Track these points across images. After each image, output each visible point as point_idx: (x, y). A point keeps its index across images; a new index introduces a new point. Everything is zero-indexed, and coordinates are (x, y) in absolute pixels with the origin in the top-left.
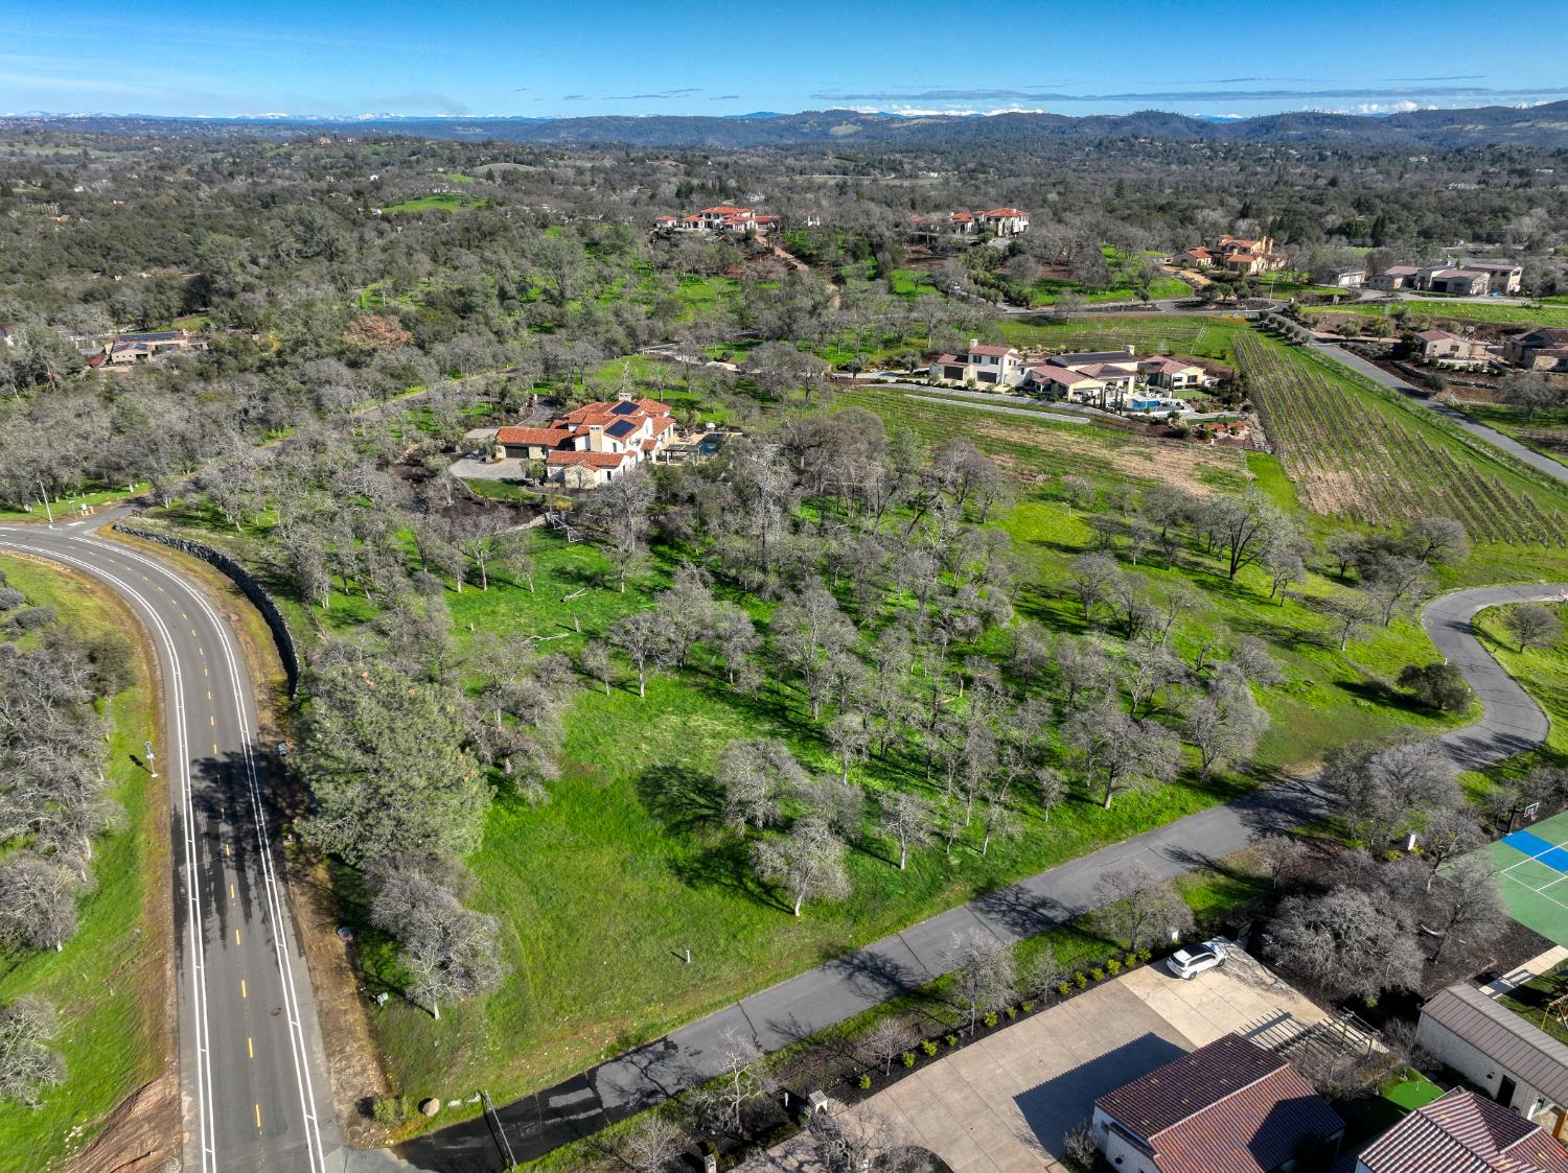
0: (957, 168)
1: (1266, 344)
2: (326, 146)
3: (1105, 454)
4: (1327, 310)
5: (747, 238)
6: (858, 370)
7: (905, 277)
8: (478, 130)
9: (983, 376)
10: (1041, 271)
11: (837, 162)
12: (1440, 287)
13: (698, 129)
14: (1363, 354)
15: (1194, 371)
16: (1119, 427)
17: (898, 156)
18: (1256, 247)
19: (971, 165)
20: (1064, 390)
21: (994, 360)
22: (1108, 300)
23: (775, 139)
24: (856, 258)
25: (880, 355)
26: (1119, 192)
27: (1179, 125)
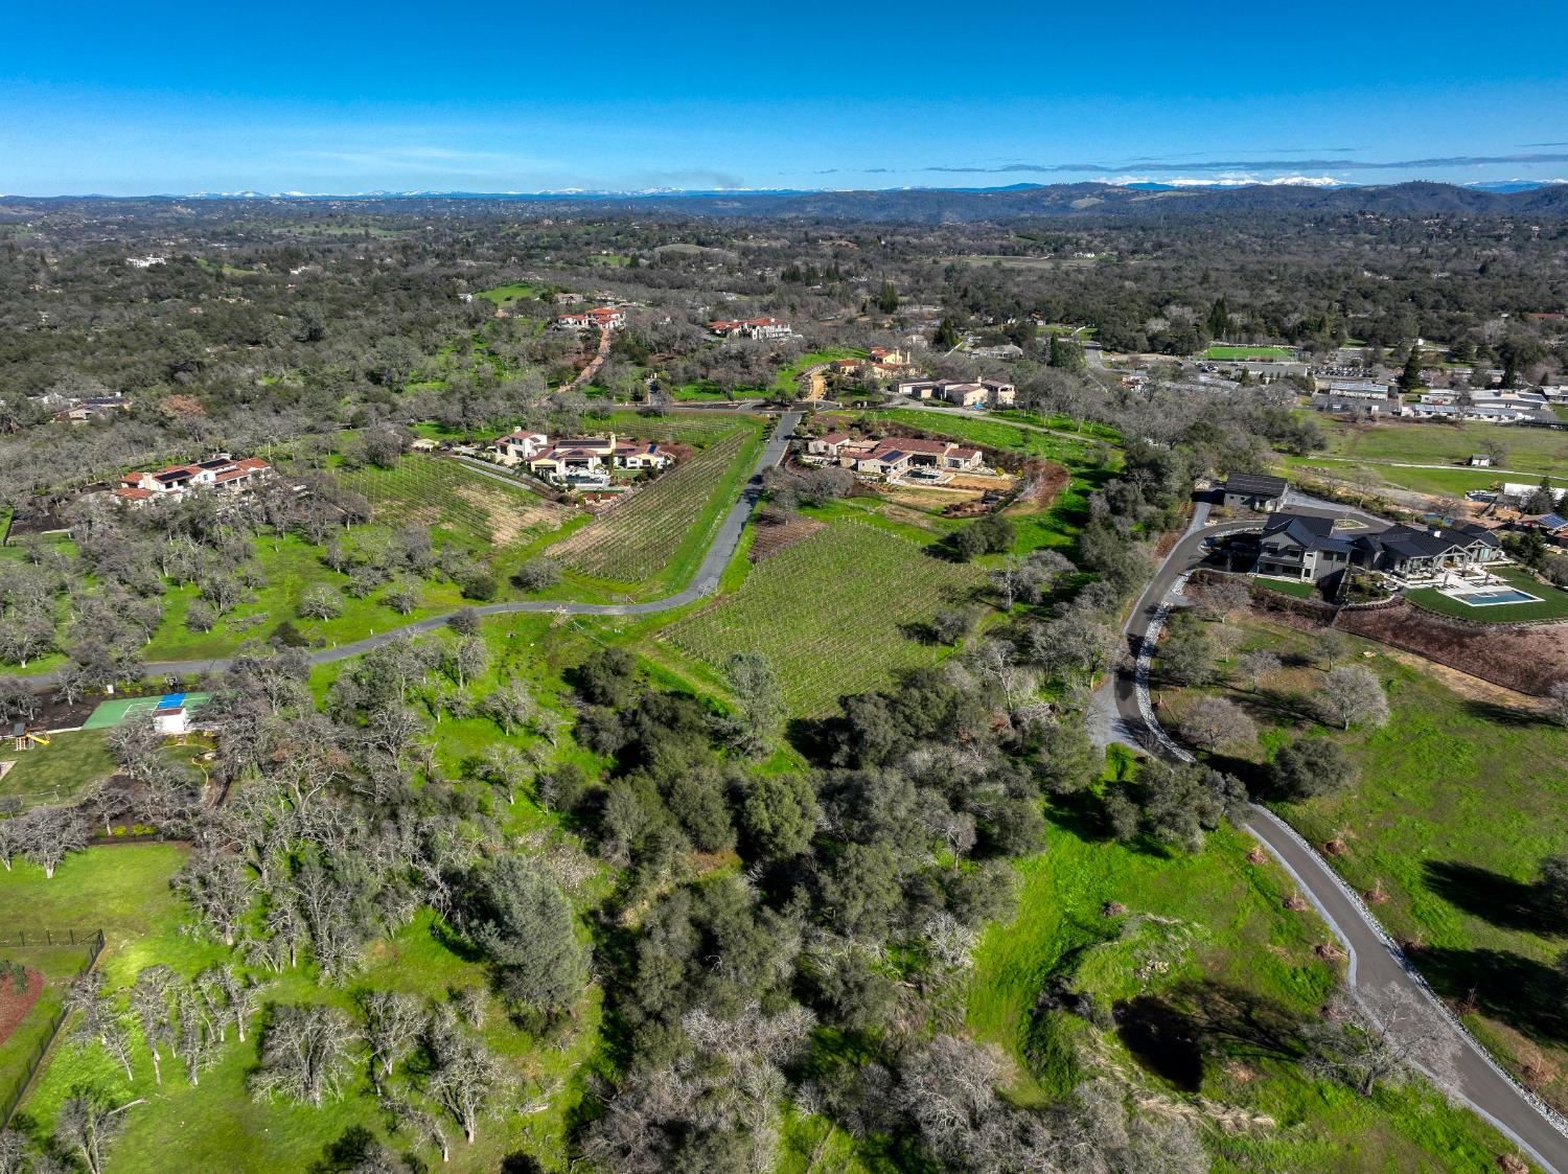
3: (503, 510)
8: (737, 204)
9: (518, 453)
13: (939, 203)
15: (648, 456)
16: (543, 492)
27: (1448, 196)
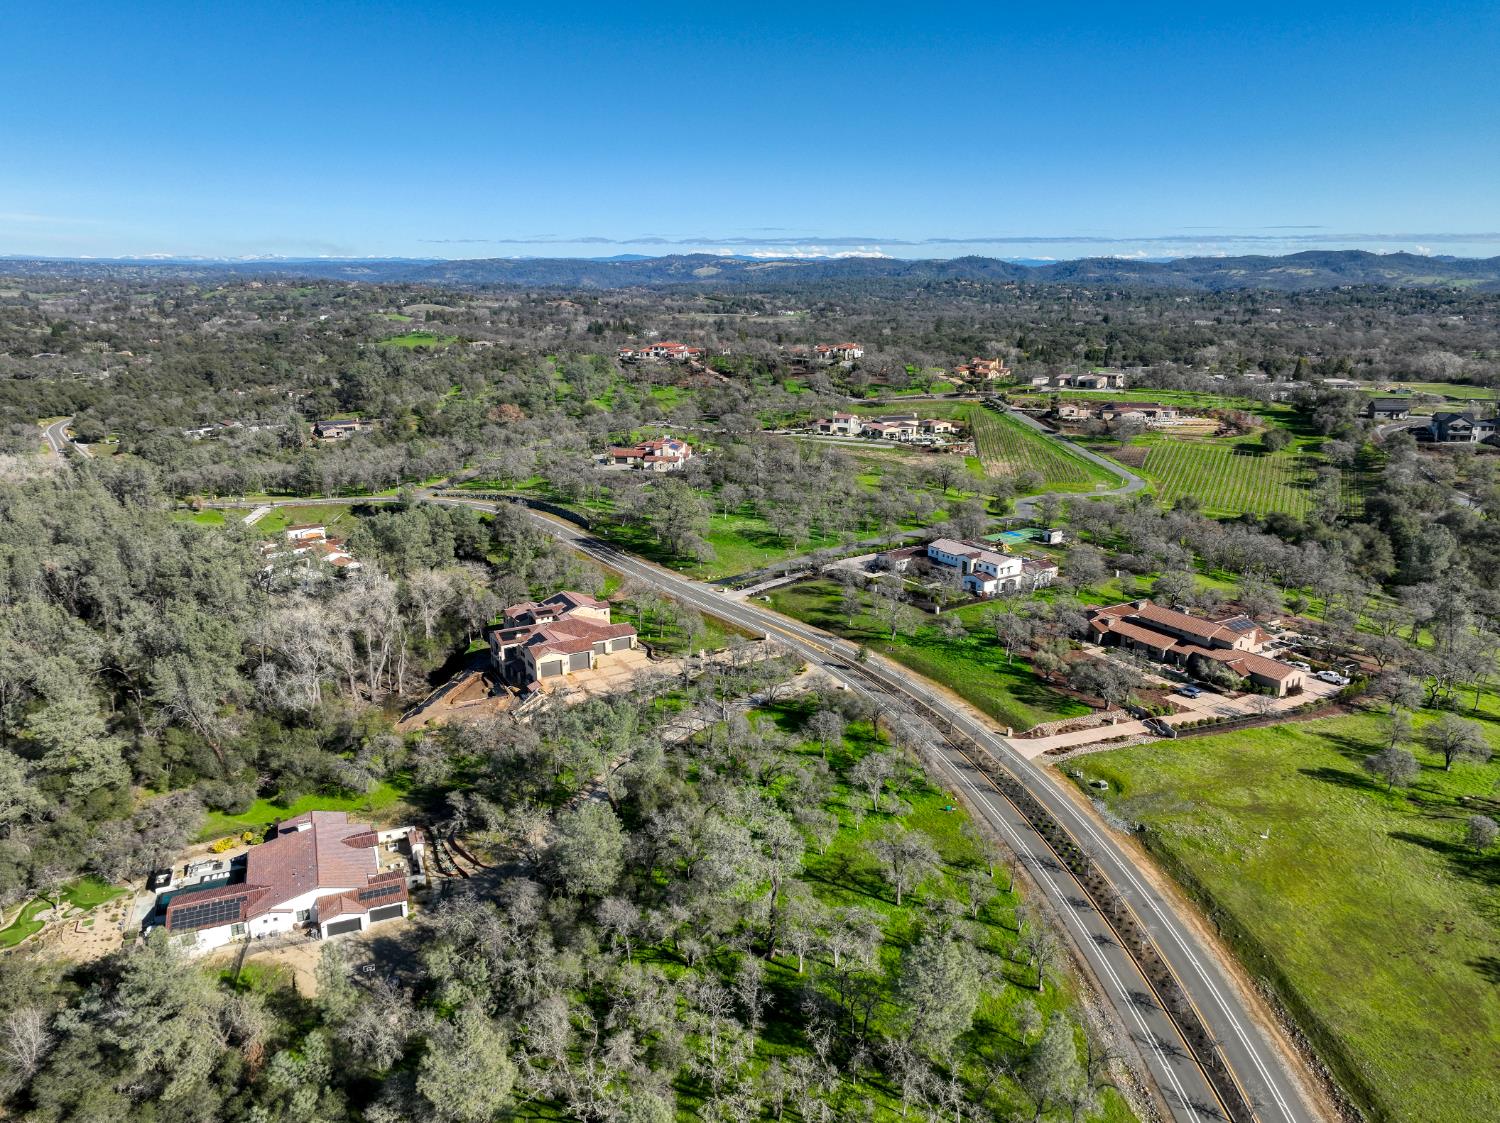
0: (809, 306)
1: (987, 413)
2: (258, 289)
3: (900, 459)
4: (1022, 397)
5: (686, 362)
6: (775, 429)
7: (793, 383)
8: (366, 271)
9: (840, 429)
10: (871, 379)
11: (707, 302)
12: (1083, 384)
13: (573, 271)
14: (1032, 416)
15: (946, 425)
16: (908, 448)
17: (758, 297)
18: (993, 365)
19: (821, 305)
20: (881, 433)
21: (846, 421)
22: (908, 393)
23: (642, 278)
24: (760, 373)
25: (785, 423)
26: (937, 328)
27: (995, 267)
